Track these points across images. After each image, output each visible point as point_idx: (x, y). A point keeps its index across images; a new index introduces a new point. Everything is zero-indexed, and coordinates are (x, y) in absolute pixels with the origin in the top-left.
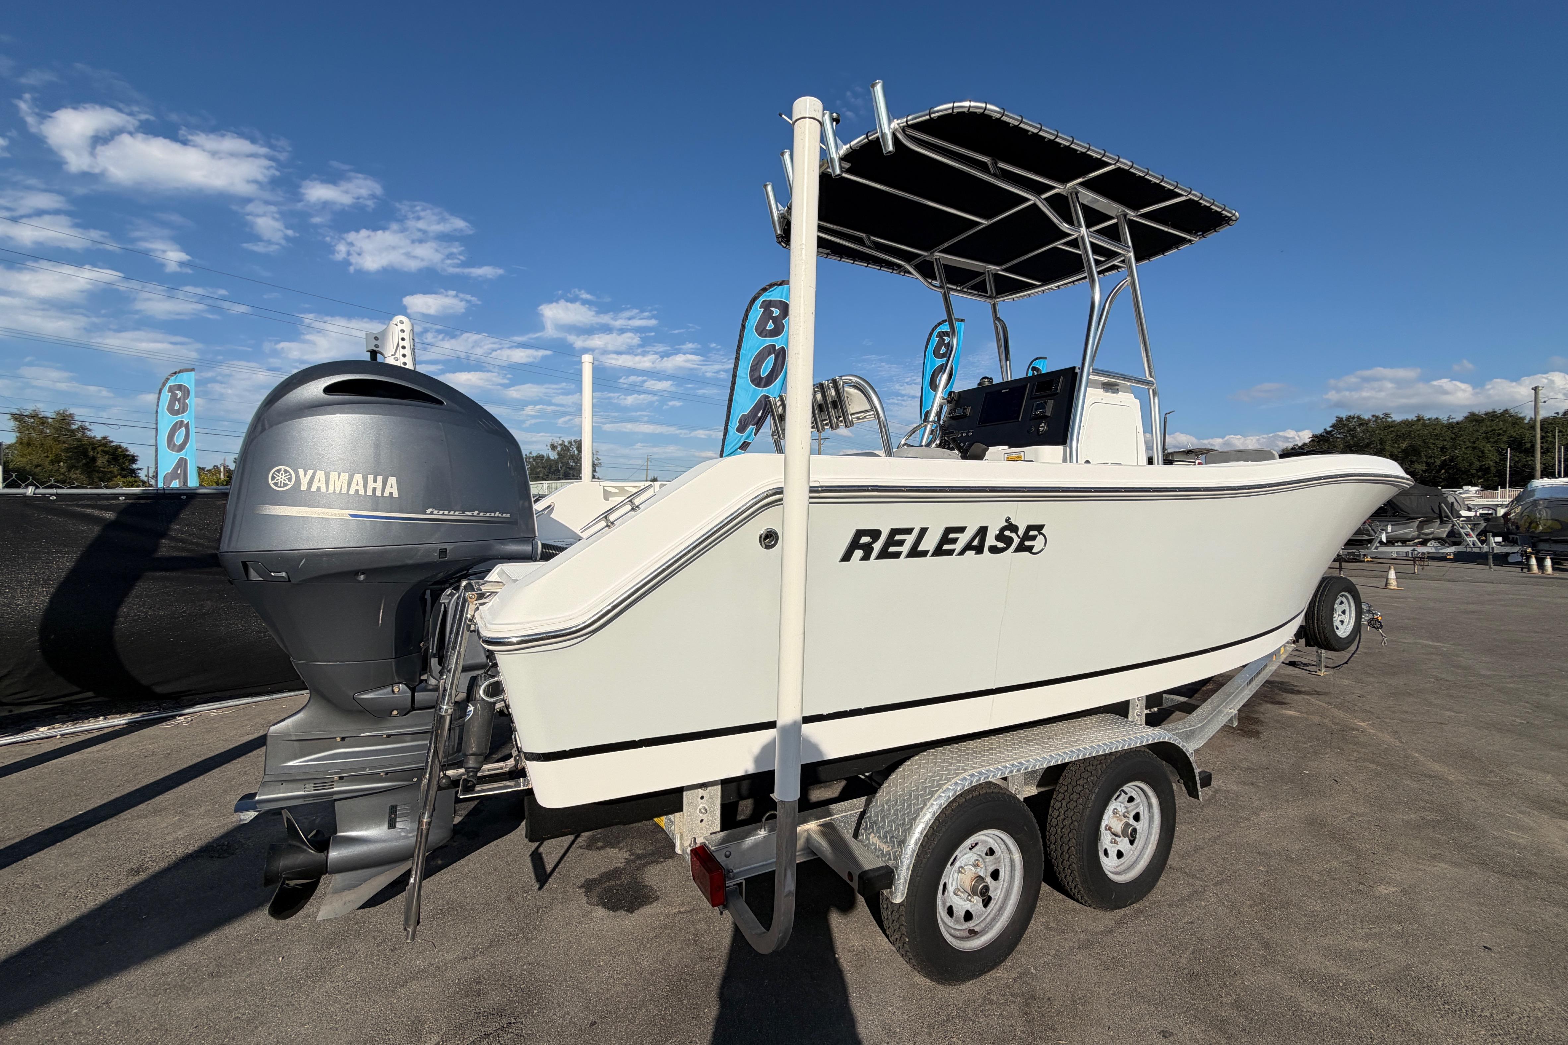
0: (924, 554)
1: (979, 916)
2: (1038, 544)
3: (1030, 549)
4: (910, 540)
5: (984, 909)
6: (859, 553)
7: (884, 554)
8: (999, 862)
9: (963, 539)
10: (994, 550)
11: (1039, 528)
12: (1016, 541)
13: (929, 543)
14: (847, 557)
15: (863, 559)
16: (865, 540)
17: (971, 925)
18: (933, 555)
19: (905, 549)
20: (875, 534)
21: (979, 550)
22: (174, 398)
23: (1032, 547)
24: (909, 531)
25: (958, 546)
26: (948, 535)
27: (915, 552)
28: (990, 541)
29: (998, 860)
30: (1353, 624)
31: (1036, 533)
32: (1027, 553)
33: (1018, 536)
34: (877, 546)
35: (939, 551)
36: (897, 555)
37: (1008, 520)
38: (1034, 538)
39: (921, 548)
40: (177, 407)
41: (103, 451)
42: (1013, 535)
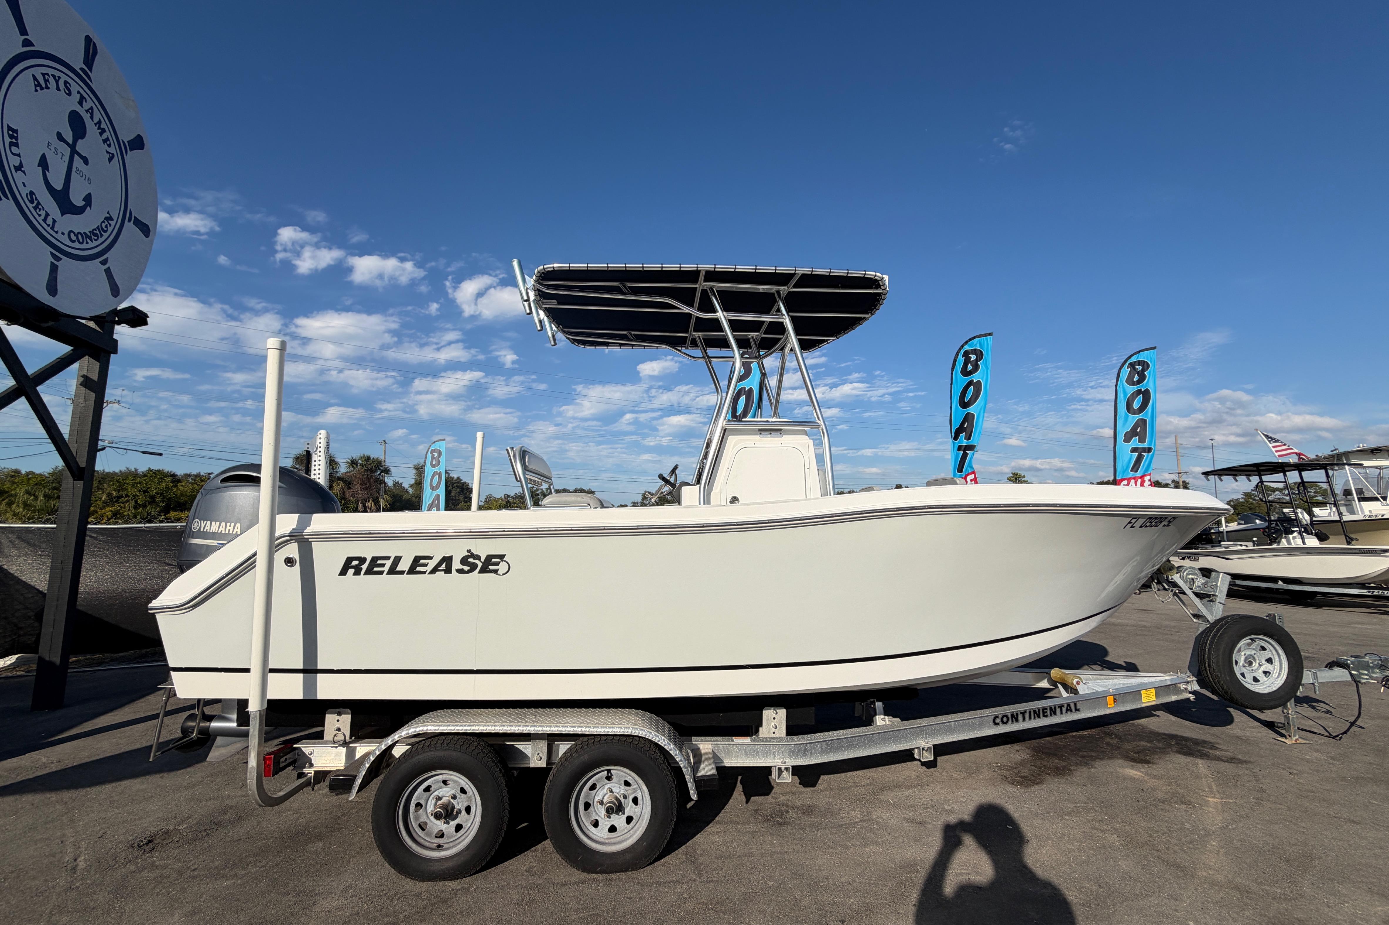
0: (402, 573)
1: (449, 837)
2: (502, 567)
3: (496, 571)
4: (388, 563)
5: (455, 833)
6: (351, 571)
7: (369, 572)
8: (471, 801)
9: (432, 564)
10: (460, 571)
11: (502, 557)
12: (480, 565)
13: (404, 565)
14: (343, 572)
15: (355, 574)
16: (355, 563)
17: (441, 841)
18: (407, 574)
19: (386, 569)
20: (362, 560)
21: (448, 571)
22: (433, 458)
23: (497, 570)
24: (388, 558)
25: (429, 568)
26: (417, 561)
27: (392, 571)
28: (456, 565)
29: (469, 799)
30: (1285, 677)
31: (498, 560)
32: (493, 575)
33: (481, 562)
34: (364, 567)
35: (412, 571)
36: (381, 573)
37: (469, 551)
38: (497, 564)
39: (398, 569)
40: (434, 462)
41: (457, 486)
42: (477, 562)
